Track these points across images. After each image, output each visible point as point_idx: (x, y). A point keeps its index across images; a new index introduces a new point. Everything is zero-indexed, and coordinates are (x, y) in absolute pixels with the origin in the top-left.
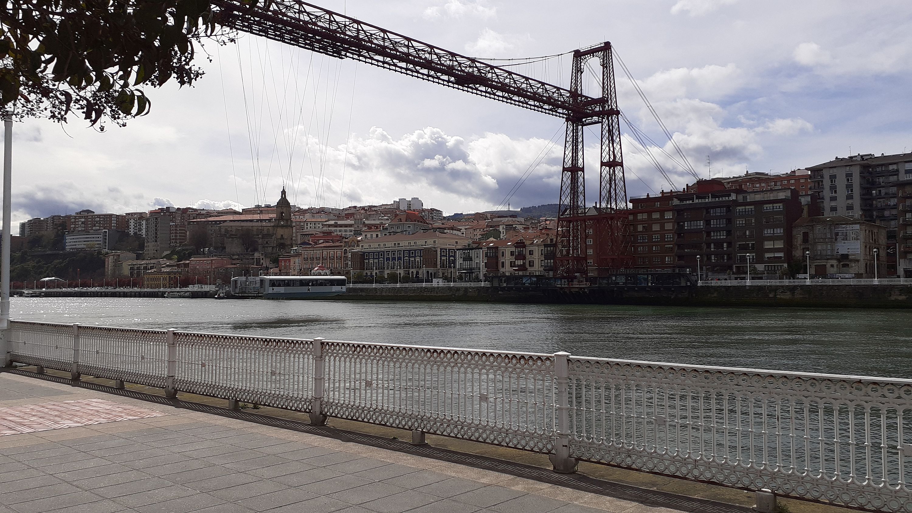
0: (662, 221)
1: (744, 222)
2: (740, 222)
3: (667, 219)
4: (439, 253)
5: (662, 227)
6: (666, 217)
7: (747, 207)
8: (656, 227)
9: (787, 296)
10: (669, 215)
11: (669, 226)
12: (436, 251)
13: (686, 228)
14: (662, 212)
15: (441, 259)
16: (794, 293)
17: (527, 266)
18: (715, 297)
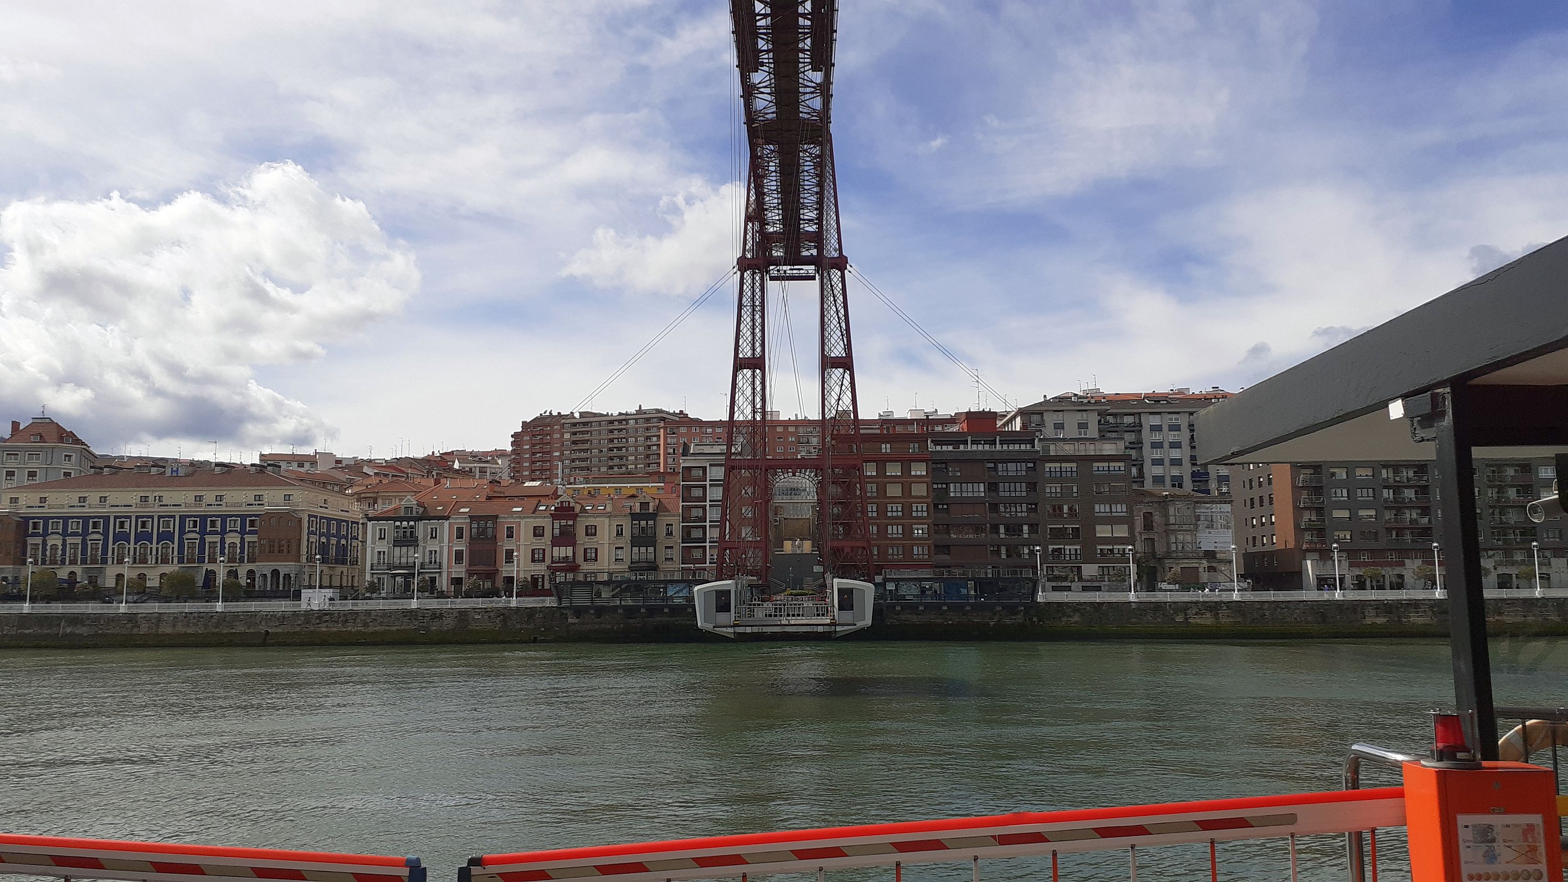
0: (906, 481)
1: (1059, 490)
2: (1052, 489)
3: (916, 476)
4: (305, 525)
5: (907, 490)
6: (913, 473)
7: (1063, 465)
8: (894, 490)
9: (1207, 620)
10: (919, 470)
11: (919, 490)
12: (300, 520)
13: (952, 495)
14: (906, 462)
15: (308, 540)
16: (1218, 614)
17: (580, 559)
18: (1076, 622)
